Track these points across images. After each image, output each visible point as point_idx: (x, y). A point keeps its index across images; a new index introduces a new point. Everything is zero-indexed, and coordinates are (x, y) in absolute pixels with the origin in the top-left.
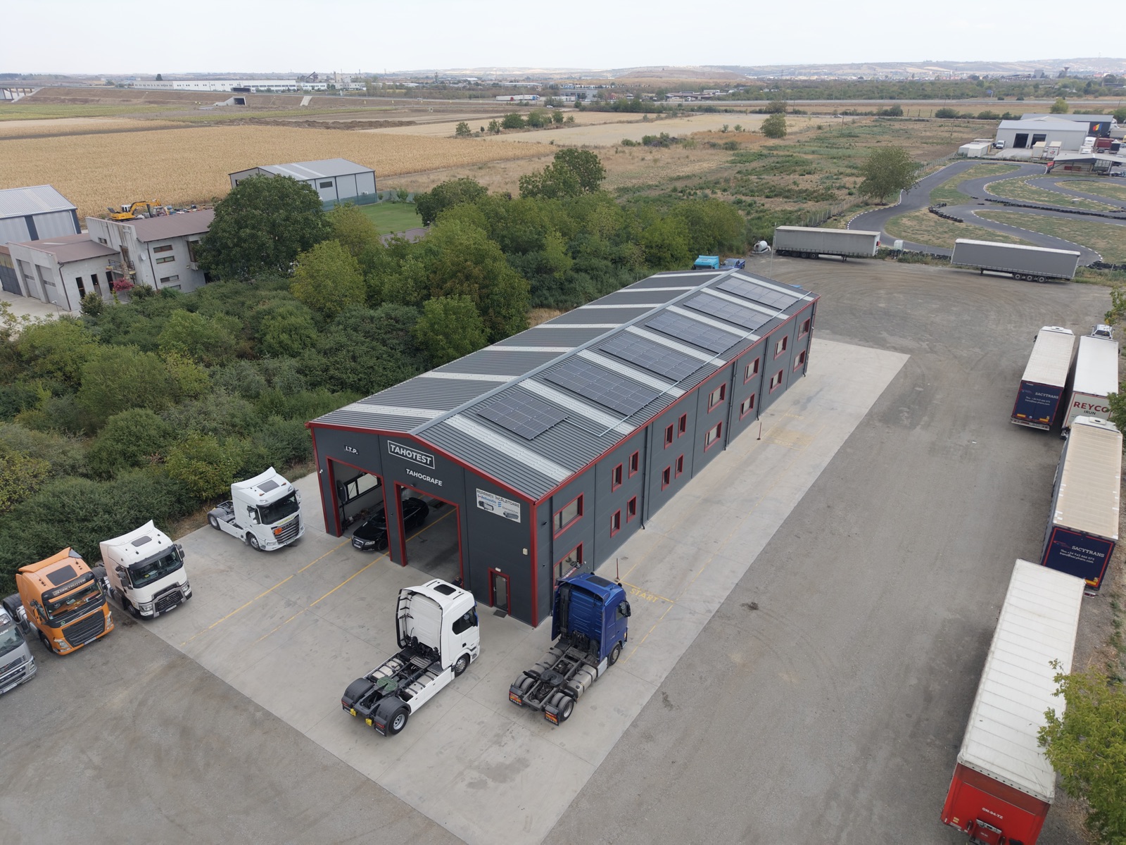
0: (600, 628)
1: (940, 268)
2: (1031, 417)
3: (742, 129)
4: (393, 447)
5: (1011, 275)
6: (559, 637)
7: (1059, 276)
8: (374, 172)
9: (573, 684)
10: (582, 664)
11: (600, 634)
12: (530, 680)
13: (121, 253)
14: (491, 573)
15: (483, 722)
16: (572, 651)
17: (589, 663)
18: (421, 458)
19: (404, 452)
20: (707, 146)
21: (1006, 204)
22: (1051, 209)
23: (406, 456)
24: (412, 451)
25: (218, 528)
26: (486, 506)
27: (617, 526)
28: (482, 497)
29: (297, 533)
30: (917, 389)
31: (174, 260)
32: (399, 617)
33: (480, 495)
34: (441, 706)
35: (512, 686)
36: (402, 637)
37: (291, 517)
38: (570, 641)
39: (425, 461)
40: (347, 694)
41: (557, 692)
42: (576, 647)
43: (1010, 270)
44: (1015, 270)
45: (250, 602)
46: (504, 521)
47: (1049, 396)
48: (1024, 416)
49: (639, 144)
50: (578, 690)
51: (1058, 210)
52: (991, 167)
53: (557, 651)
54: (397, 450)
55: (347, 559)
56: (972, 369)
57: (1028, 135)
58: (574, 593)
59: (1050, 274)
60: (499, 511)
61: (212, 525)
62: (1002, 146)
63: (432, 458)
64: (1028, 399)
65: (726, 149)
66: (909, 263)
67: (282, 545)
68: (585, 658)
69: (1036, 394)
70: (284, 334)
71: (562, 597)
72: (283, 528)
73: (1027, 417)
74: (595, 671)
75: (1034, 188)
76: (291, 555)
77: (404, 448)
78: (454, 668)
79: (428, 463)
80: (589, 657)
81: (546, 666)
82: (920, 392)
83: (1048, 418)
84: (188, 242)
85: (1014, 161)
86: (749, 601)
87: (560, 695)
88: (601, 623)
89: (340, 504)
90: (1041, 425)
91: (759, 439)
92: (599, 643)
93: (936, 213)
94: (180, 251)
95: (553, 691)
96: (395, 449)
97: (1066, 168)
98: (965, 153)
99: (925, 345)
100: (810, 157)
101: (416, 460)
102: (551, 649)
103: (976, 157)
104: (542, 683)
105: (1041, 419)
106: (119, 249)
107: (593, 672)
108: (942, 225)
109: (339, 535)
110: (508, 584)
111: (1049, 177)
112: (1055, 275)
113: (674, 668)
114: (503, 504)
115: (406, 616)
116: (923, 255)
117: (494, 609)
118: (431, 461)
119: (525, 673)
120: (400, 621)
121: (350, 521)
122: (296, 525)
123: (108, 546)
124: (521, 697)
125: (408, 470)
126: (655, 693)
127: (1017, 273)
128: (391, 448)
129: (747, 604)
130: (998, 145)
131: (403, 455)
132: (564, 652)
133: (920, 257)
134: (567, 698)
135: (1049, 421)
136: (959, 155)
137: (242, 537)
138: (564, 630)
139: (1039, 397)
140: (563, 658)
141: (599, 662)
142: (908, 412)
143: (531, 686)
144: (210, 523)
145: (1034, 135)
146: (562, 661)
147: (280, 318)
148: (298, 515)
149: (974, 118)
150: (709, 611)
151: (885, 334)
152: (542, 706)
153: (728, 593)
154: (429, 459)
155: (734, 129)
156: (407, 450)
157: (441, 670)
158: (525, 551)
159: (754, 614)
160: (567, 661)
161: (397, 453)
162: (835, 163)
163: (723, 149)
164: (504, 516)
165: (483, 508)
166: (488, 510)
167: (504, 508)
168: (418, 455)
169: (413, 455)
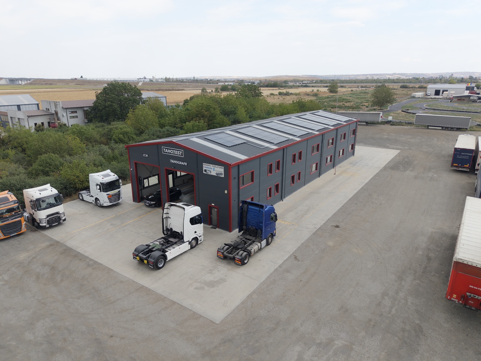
0: (262, 223)
1: (409, 127)
2: (460, 165)
3: (320, 91)
4: (164, 149)
5: (441, 128)
6: (242, 232)
7: (463, 127)
8: (166, 97)
9: (249, 248)
10: (254, 242)
11: (262, 226)
12: (227, 247)
13: (55, 114)
14: (210, 207)
15: (203, 265)
16: (248, 237)
17: (257, 241)
19: (170, 151)
20: (305, 95)
21: (434, 109)
22: (454, 111)
23: (170, 153)
24: (173, 150)
25: (83, 200)
26: (207, 171)
27: (270, 195)
28: (206, 167)
29: (119, 200)
30: (406, 160)
31: (77, 118)
32: (163, 218)
33: (205, 166)
34: (183, 259)
35: (219, 249)
36: (165, 229)
37: (116, 191)
38: (247, 233)
39: (179, 154)
40: (135, 250)
41: (241, 251)
42: (251, 235)
43: (440, 126)
44: (443, 126)
45: (94, 224)
46: (216, 178)
47: (468, 154)
48: (457, 165)
49: (277, 95)
50: (252, 251)
51: (457, 111)
52: (425, 100)
53: (241, 237)
55: (142, 210)
56: (429, 154)
57: (440, 90)
58: (249, 207)
59: (458, 127)
60: (213, 173)
61: (80, 199)
62: (430, 94)
63: (182, 151)
64: (458, 157)
65: (313, 96)
66: (395, 125)
67: (111, 204)
68: (255, 239)
69: (462, 154)
70: (121, 135)
71: (244, 209)
72: (112, 195)
73: (458, 165)
74: (260, 244)
75: (445, 105)
76: (115, 209)
77: (169, 149)
78: (190, 243)
79: (181, 154)
80: (257, 239)
81: (235, 242)
82: (407, 161)
83: (468, 165)
84: (84, 110)
85: (436, 99)
86: (335, 225)
87: (242, 252)
88: (263, 220)
89: (140, 189)
90: (465, 169)
91: (335, 174)
92: (262, 231)
93: (405, 112)
94: (80, 114)
95: (239, 250)
96: (165, 150)
97: (458, 100)
98: (414, 96)
99: (406, 148)
100: (349, 98)
101: (175, 154)
102: (238, 236)
103: (419, 97)
104: (234, 248)
105: (465, 166)
106: (54, 112)
107: (259, 244)
108: (408, 115)
109: (139, 202)
110: (218, 212)
111: (451, 103)
112: (460, 127)
113: (299, 247)
114: (216, 169)
115: (167, 218)
116: (401, 123)
117: (211, 226)
118: (182, 153)
119: (225, 244)
120: (164, 220)
121: (144, 197)
122: (118, 195)
123: (27, 191)
124: (223, 253)
125: (171, 160)
126: (290, 256)
128: (163, 150)
129: (334, 226)
130: (428, 94)
131: (169, 153)
132: (244, 237)
133: (400, 123)
134: (245, 253)
135: (469, 166)
136: (412, 97)
137: (93, 201)
138: (244, 227)
139: (463, 155)
140: (244, 239)
141: (262, 240)
142: (402, 167)
143: (228, 249)
144: (79, 198)
145: (443, 90)
146: (243, 241)
147: (120, 129)
148: (120, 191)
149: (416, 88)
150: (316, 228)
151: (388, 145)
152: (233, 256)
153: (324, 222)
154: (181, 152)
155: (316, 91)
156: (171, 149)
157: (184, 242)
158: (226, 192)
159: (337, 229)
160: (246, 240)
161: (166, 152)
162: (359, 100)
163: (312, 96)
164: (216, 175)
165: (206, 173)
166: (209, 174)
167: (216, 171)
168: (176, 151)
169: (173, 151)
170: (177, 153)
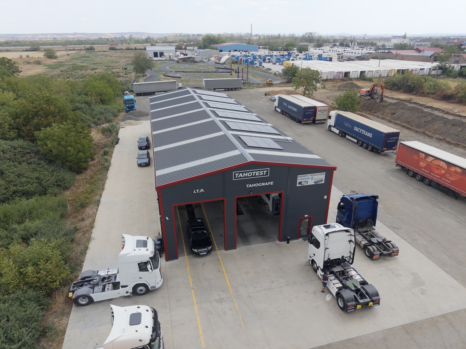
2: (307, 119)
3: (31, 57)
4: (237, 174)
5: (224, 89)
7: (238, 87)
10: (371, 231)
14: (301, 220)
16: (362, 230)
18: (259, 173)
19: (246, 174)
21: (184, 72)
22: (199, 72)
23: (248, 177)
24: (252, 172)
26: (303, 183)
28: (301, 179)
39: (262, 173)
43: (224, 87)
44: (225, 87)
46: (316, 186)
47: (312, 110)
51: (201, 72)
54: (241, 175)
57: (157, 52)
58: (359, 202)
59: (236, 87)
60: (311, 182)
63: (267, 170)
64: (306, 113)
68: (368, 229)
71: (355, 207)
77: (246, 172)
79: (265, 174)
81: (364, 239)
93: (168, 76)
96: (238, 175)
97: (183, 61)
101: (255, 176)
104: (376, 244)
105: (310, 119)
109: (178, 257)
110: (310, 221)
112: (237, 87)
114: (314, 177)
117: (301, 239)
118: (267, 172)
125: (247, 185)
126: (388, 228)
127: (226, 88)
128: (235, 176)
129: (351, 192)
131: (245, 177)
132: (360, 232)
135: (313, 119)
137: (125, 293)
139: (309, 111)
143: (377, 248)
145: (159, 52)
152: (392, 251)
153: (341, 192)
154: (265, 172)
155: (26, 57)
156: (248, 172)
158: (325, 197)
160: (365, 233)
161: (241, 177)
163: (36, 64)
164: (315, 184)
165: (301, 185)
166: (304, 185)
167: (315, 179)
168: (257, 172)
169: (253, 174)
170: (260, 173)
